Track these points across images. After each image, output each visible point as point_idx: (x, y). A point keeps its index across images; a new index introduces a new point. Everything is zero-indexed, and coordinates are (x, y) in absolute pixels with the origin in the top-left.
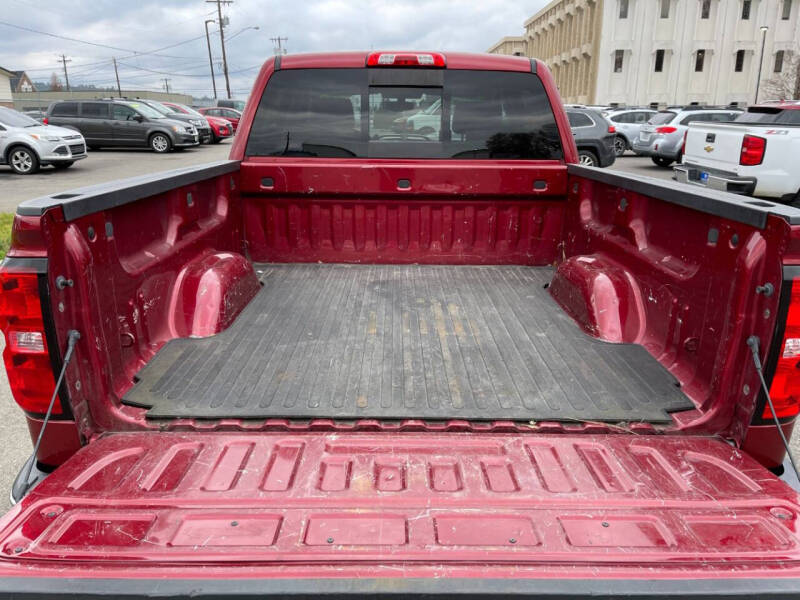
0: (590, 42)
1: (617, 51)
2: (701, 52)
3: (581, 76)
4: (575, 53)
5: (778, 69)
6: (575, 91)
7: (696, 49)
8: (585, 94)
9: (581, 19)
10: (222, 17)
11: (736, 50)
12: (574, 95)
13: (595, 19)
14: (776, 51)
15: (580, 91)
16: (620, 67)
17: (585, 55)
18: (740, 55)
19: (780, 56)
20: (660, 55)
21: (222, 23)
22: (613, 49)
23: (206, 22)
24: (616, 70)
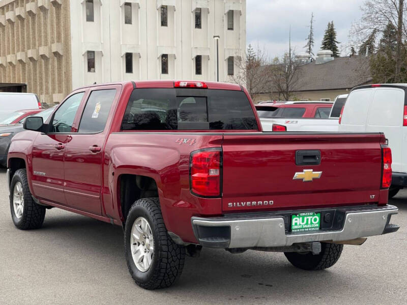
0: (58, 42)
1: (89, 52)
2: (165, 56)
3: (53, 74)
4: (43, 50)
5: (231, 73)
6: (47, 89)
7: (160, 54)
8: (60, 92)
9: (45, 18)
11: (194, 56)
12: (47, 93)
13: (62, 20)
14: (227, 57)
15: (54, 90)
16: (94, 67)
17: (56, 54)
18: (198, 60)
19: (231, 60)
20: (129, 58)
22: (84, 51)
24: (89, 70)
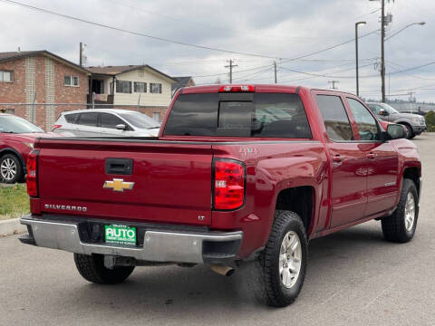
10: (386, 15)
21: (385, 20)
23: (357, 24)
